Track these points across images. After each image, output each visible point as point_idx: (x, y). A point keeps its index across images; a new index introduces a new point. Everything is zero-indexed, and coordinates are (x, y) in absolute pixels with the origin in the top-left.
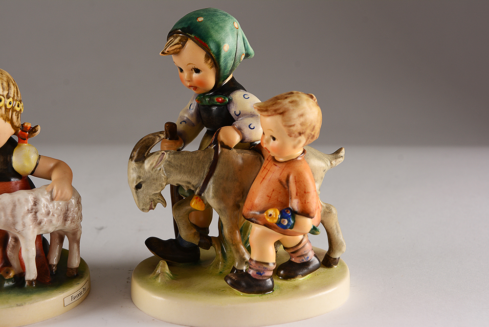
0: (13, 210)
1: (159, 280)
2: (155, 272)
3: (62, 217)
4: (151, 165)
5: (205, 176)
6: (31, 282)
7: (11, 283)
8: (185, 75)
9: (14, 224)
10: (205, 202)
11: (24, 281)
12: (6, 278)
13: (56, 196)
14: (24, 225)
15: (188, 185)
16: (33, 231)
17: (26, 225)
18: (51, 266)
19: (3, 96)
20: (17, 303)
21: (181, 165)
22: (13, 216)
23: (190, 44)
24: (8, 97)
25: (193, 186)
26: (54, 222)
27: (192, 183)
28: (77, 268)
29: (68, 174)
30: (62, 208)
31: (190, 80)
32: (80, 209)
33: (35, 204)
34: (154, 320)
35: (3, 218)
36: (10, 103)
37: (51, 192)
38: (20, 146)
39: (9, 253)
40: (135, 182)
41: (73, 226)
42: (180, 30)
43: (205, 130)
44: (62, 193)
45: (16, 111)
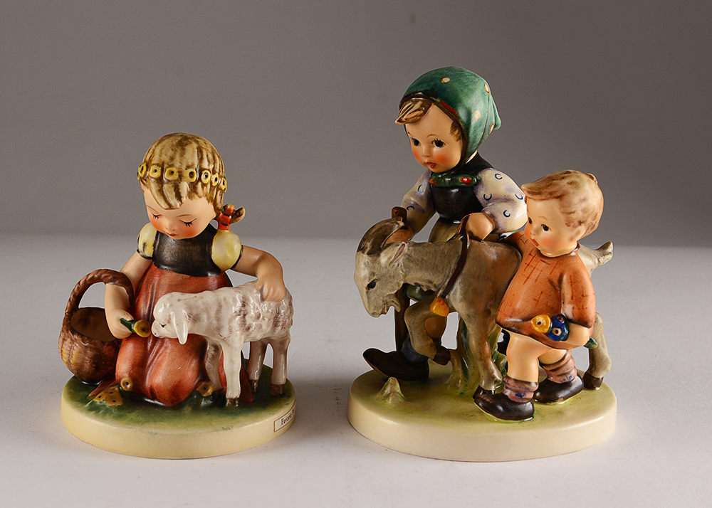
0: (218, 311)
1: (390, 401)
2: (383, 392)
3: (272, 321)
4: (389, 259)
5: (451, 274)
6: (233, 401)
7: (210, 402)
8: (423, 149)
9: (219, 329)
10: (450, 306)
11: (225, 400)
12: (204, 395)
13: (268, 295)
14: (231, 331)
15: (429, 285)
16: (241, 338)
17: (233, 330)
18: (251, 381)
19: (209, 170)
20: (223, 426)
21: (423, 259)
22: (218, 319)
23: (434, 110)
24: (214, 173)
25: (435, 286)
26: (264, 327)
27: (434, 283)
28: (283, 385)
29: (278, 270)
30: (272, 310)
31: (430, 155)
32: (291, 312)
33: (244, 305)
34: (387, 450)
35: (206, 321)
36: (216, 180)
37: (261, 291)
38: (221, 233)
39: (207, 364)
40: (368, 279)
41: (283, 332)
42: (420, 93)
43: (437, 216)
44: (274, 292)
45: (221, 189)
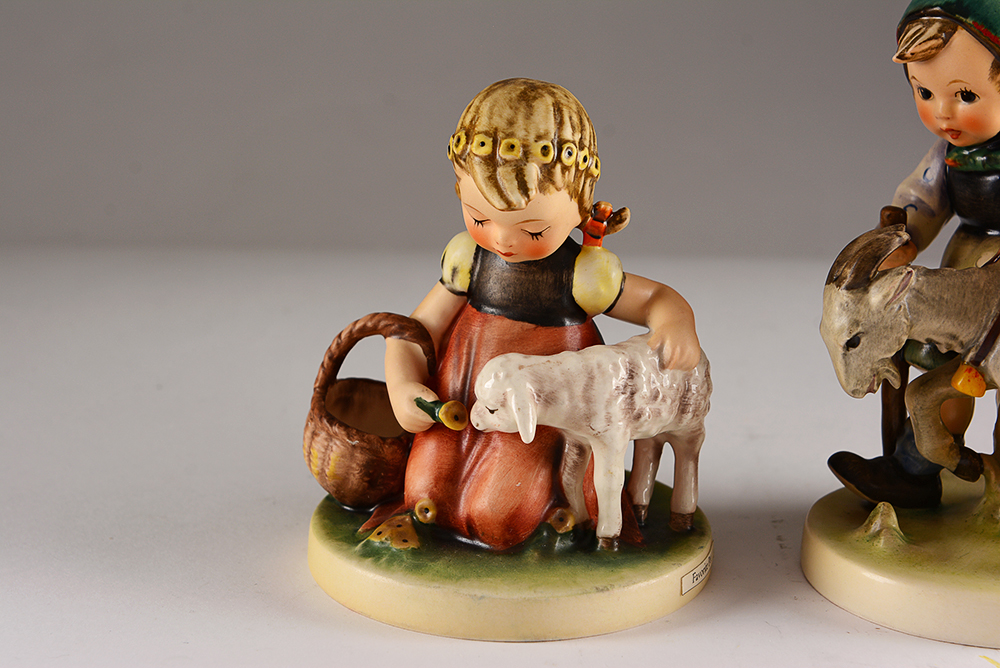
0: (588, 387)
1: (881, 543)
2: (868, 527)
3: (677, 403)
4: (885, 297)
5: (990, 324)
6: (609, 541)
7: (569, 543)
8: (938, 105)
9: (589, 417)
10: (988, 379)
11: (594, 539)
12: (560, 532)
13: (672, 358)
14: (609, 420)
15: (952, 342)
16: (625, 433)
17: (613, 419)
18: (637, 508)
20: (597, 585)
21: (941, 298)
22: (588, 400)
23: (962, 39)
25: (962, 344)
26: (664, 414)
27: (961, 338)
28: (692, 514)
29: (685, 315)
30: (679, 385)
31: (951, 116)
32: (709, 389)
33: (632, 375)
34: (879, 629)
35: (567, 403)
36: (585, 160)
37: (660, 351)
38: (587, 251)
39: (566, 477)
40: (846, 333)
41: (694, 423)
42: (937, 9)
44: (682, 353)
45: (592, 176)
